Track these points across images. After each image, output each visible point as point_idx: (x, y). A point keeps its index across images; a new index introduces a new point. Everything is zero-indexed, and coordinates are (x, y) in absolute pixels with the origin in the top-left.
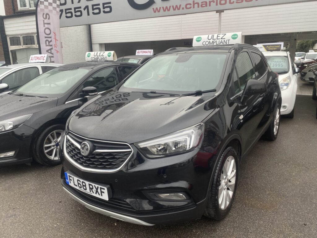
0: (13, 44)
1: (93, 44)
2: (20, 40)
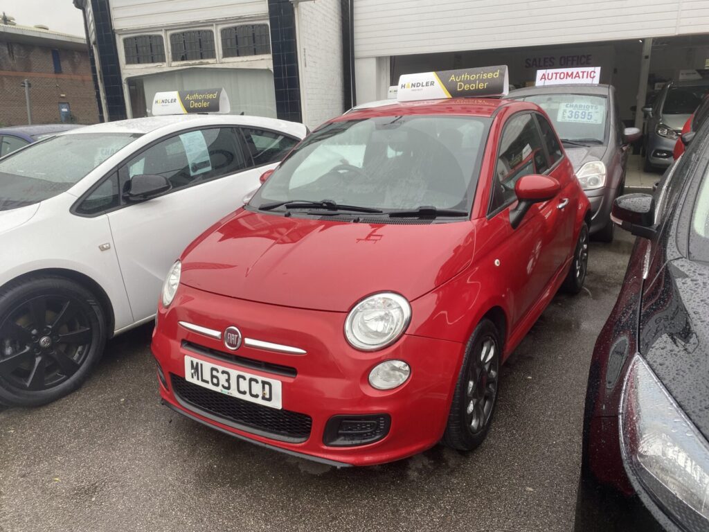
0: (136, 59)
1: (357, 58)
2: (163, 45)
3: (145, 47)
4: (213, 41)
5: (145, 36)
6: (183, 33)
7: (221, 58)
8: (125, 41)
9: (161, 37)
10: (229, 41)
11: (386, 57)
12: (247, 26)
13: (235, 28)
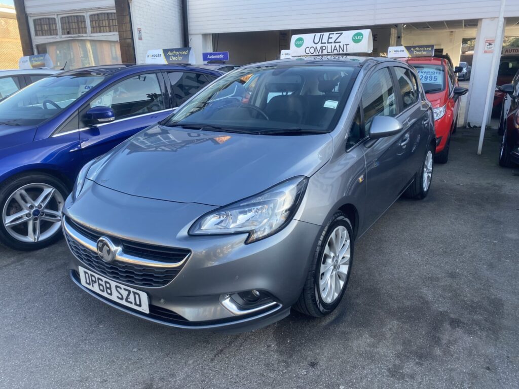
0: (41, 32)
1: (191, 35)
2: (55, 24)
3: (46, 25)
4: (85, 22)
5: (46, 18)
6: (68, 17)
7: (90, 32)
8: (35, 21)
9: (55, 19)
10: (94, 22)
11: (210, 34)
12: (104, 13)
13: (98, 15)
